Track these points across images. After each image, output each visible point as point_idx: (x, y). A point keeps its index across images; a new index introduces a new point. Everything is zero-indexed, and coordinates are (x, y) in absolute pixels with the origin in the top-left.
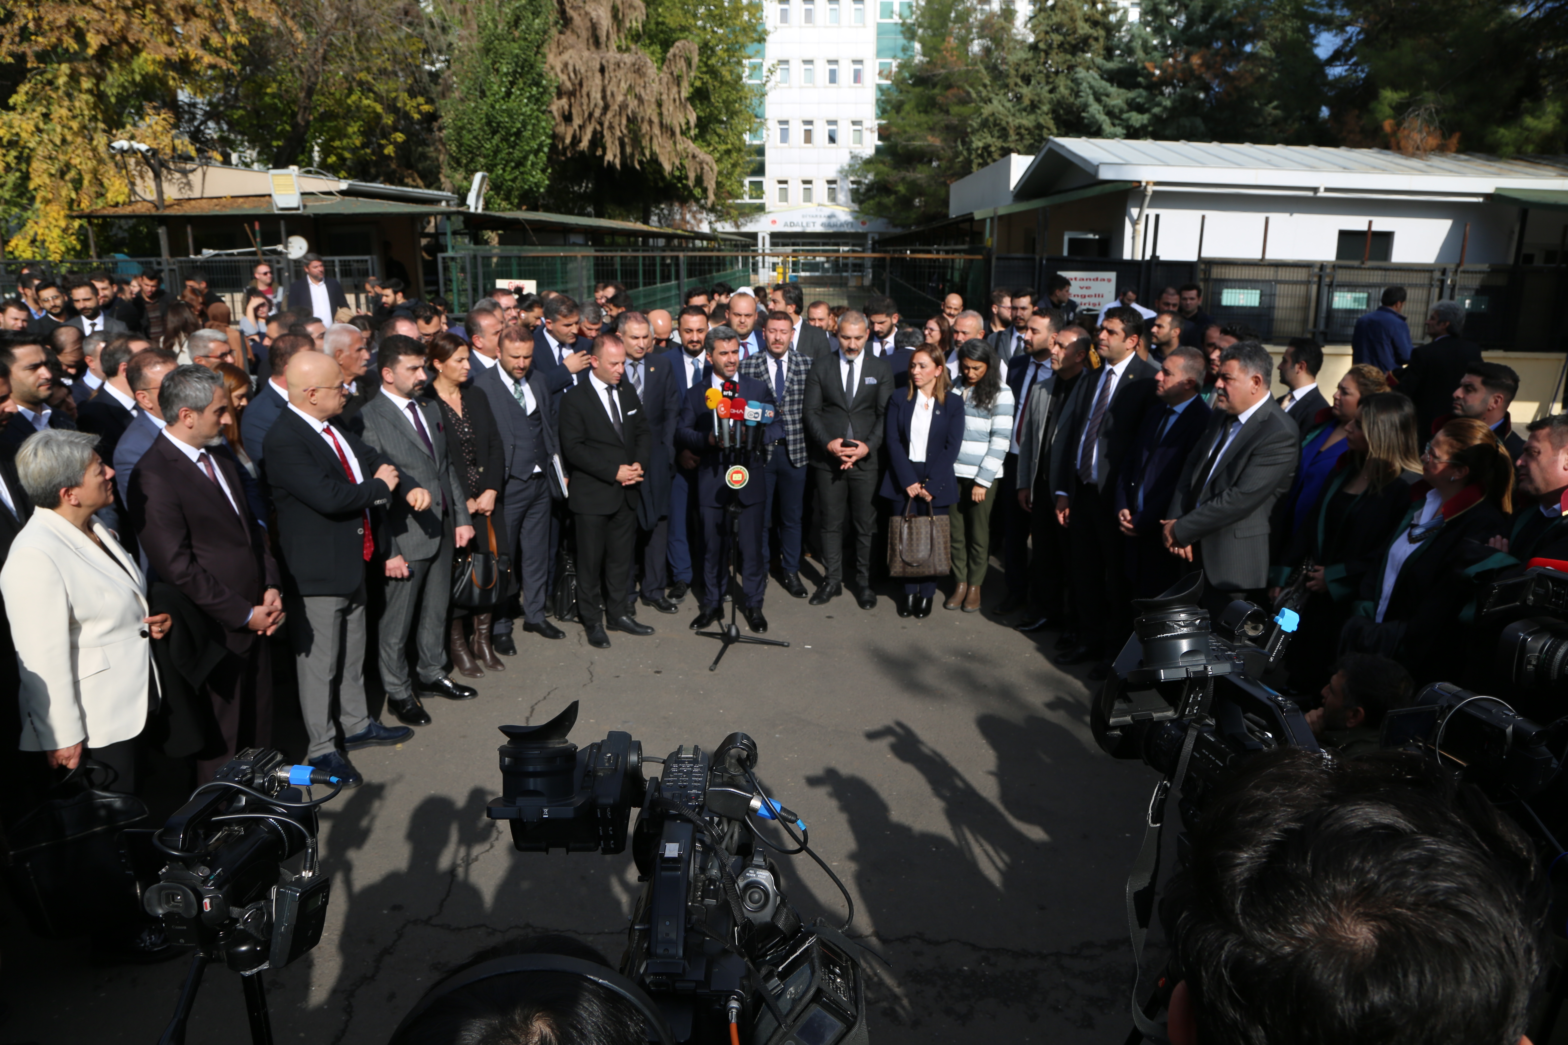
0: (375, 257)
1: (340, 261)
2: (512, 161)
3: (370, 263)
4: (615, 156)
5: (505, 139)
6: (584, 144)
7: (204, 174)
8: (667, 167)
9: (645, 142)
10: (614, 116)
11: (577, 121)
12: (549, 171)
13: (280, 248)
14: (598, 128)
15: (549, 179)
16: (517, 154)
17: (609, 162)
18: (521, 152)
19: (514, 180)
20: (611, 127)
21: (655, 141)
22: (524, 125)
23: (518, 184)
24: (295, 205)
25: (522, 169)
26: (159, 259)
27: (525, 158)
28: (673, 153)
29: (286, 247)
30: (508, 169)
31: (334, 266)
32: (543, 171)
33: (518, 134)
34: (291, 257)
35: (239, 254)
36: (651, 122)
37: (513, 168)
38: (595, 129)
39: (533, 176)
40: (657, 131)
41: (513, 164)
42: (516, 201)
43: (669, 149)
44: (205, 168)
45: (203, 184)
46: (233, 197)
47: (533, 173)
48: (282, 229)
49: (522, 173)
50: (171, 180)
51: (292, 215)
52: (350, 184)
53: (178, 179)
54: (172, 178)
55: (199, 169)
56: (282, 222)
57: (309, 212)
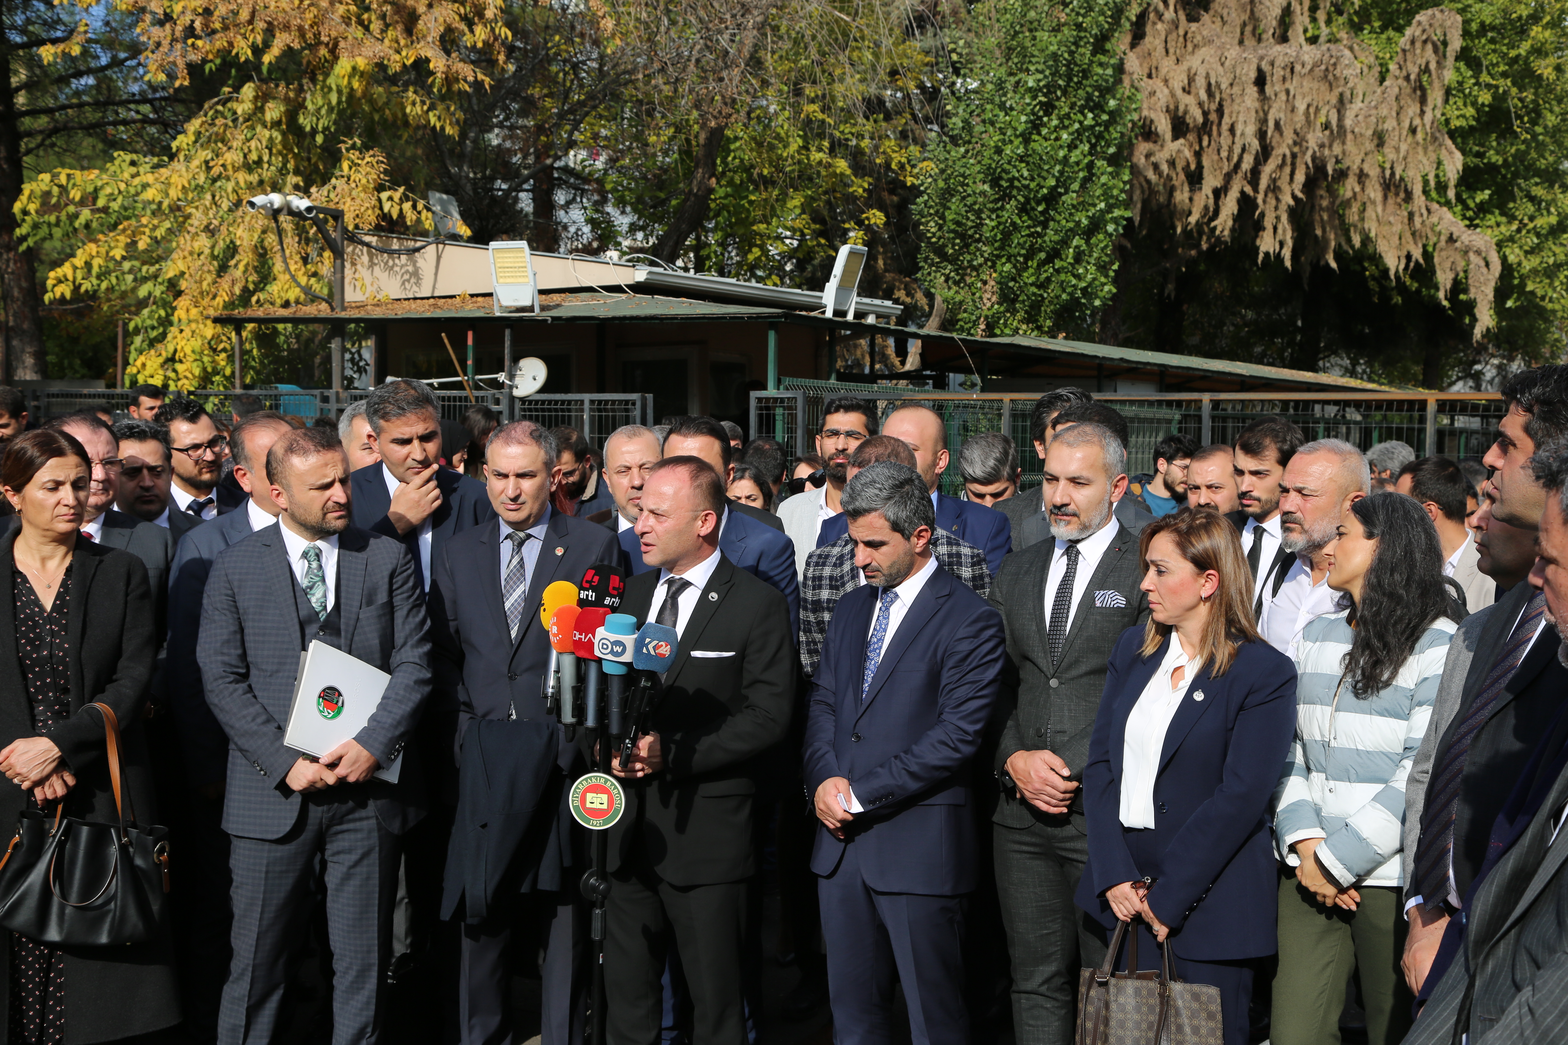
0: (650, 397)
1: (592, 402)
2: (1041, 250)
3: (638, 404)
4: (1282, 244)
5: (1023, 209)
6: (1224, 223)
7: (439, 258)
8: (1393, 262)
9: (1352, 215)
10: (1281, 167)
11: (1211, 181)
12: (1115, 267)
13: (502, 377)
14: (1248, 189)
15: (1115, 282)
16: (1051, 236)
17: (1267, 254)
18: (1056, 232)
19: (1043, 285)
20: (1274, 189)
21: (1370, 213)
22: (1063, 182)
23: (1053, 290)
24: (528, 303)
25: (1058, 264)
26: (326, 393)
27: (1065, 242)
28: (1408, 235)
29: (512, 377)
30: (1032, 263)
31: (582, 410)
32: (1102, 268)
33: (1052, 199)
34: (516, 393)
35: (442, 386)
36: (1362, 177)
37: (1042, 264)
38: (1243, 193)
39: (1078, 277)
40: (1374, 192)
41: (1043, 255)
42: (1049, 323)
43: (1397, 228)
44: (441, 246)
45: (436, 274)
46: (472, 296)
47: (1081, 271)
48: (507, 344)
49: (1058, 271)
50: (392, 268)
51: (521, 319)
52: (650, 273)
53: (402, 266)
54: (394, 265)
55: (431, 250)
56: (507, 332)
57: (548, 315)
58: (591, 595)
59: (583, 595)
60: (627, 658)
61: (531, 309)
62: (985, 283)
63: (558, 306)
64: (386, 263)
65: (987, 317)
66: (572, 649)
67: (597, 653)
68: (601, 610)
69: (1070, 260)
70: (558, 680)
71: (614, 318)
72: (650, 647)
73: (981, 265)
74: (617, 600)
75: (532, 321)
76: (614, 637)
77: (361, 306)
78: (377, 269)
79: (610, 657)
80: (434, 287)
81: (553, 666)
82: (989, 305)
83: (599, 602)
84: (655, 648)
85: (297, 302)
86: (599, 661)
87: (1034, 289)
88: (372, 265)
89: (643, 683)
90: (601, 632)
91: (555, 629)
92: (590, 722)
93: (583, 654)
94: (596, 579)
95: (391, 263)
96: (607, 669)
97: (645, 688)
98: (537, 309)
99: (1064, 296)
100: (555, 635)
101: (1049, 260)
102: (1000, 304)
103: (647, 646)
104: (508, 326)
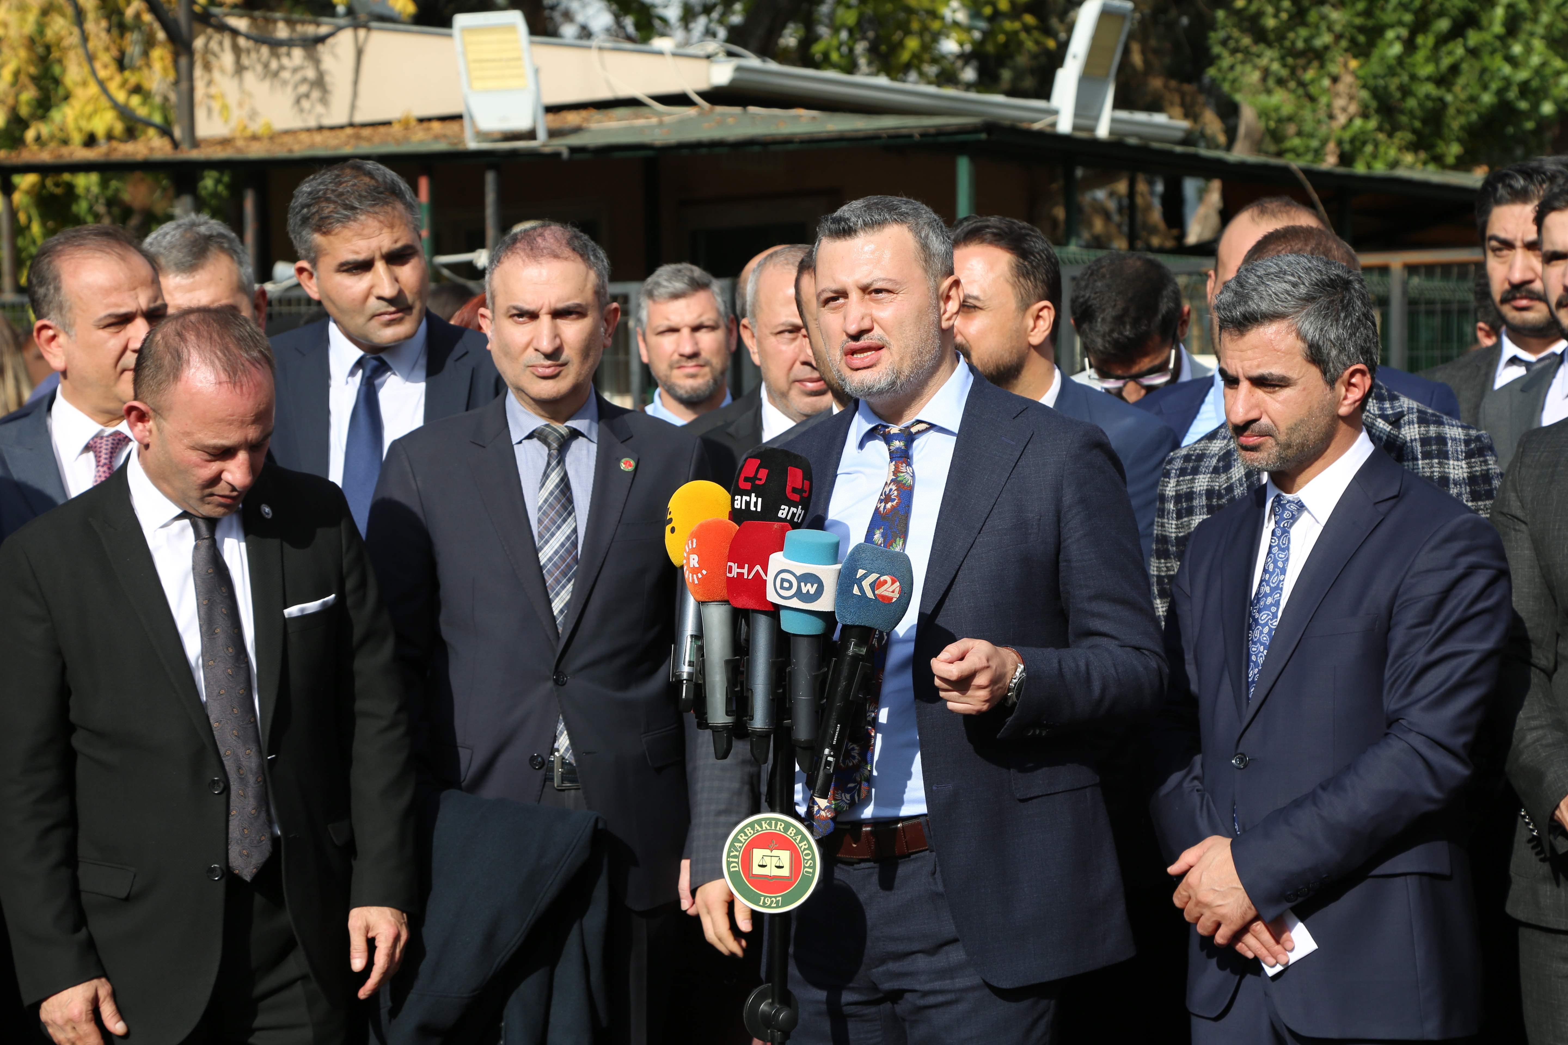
7: (359, 53)
19: (1444, 80)
23: (1465, 86)
24: (526, 125)
25: (1473, 38)
30: (1425, 41)
37: (1443, 40)
39: (1513, 61)
41: (1444, 24)
44: (362, 33)
45: (356, 82)
46: (421, 120)
47: (1517, 49)
48: (490, 198)
49: (1473, 52)
50: (276, 74)
51: (514, 153)
52: (739, 69)
53: (295, 70)
54: (282, 68)
55: (345, 40)
56: (490, 178)
57: (561, 145)
58: (755, 503)
59: (740, 502)
60: (825, 604)
61: (531, 135)
62: (1335, 79)
63: (577, 130)
64: (266, 66)
65: (1340, 143)
66: (724, 594)
67: (772, 597)
68: (776, 525)
69: (1498, 28)
70: (700, 651)
71: (680, 146)
72: (866, 584)
73: (1327, 48)
74: (799, 511)
75: (534, 155)
76: (801, 568)
77: (225, 142)
78: (249, 77)
79: (795, 603)
80: (353, 107)
81: (689, 627)
82: (1342, 119)
83: (769, 512)
84: (874, 586)
85: (110, 137)
86: (774, 611)
87: (1429, 88)
88: (240, 69)
89: (852, 649)
90: (777, 561)
91: (694, 560)
92: (759, 721)
93: (745, 602)
94: (763, 474)
95: (274, 65)
96: (790, 624)
97: (856, 658)
98: (542, 135)
99: (1487, 98)
100: (695, 571)
101: (1457, 31)
102: (1365, 116)
103: (859, 582)
104: (491, 167)
